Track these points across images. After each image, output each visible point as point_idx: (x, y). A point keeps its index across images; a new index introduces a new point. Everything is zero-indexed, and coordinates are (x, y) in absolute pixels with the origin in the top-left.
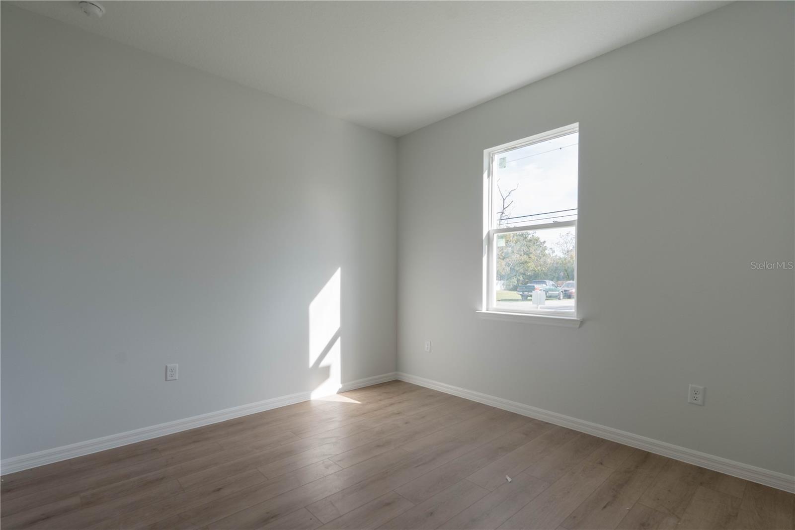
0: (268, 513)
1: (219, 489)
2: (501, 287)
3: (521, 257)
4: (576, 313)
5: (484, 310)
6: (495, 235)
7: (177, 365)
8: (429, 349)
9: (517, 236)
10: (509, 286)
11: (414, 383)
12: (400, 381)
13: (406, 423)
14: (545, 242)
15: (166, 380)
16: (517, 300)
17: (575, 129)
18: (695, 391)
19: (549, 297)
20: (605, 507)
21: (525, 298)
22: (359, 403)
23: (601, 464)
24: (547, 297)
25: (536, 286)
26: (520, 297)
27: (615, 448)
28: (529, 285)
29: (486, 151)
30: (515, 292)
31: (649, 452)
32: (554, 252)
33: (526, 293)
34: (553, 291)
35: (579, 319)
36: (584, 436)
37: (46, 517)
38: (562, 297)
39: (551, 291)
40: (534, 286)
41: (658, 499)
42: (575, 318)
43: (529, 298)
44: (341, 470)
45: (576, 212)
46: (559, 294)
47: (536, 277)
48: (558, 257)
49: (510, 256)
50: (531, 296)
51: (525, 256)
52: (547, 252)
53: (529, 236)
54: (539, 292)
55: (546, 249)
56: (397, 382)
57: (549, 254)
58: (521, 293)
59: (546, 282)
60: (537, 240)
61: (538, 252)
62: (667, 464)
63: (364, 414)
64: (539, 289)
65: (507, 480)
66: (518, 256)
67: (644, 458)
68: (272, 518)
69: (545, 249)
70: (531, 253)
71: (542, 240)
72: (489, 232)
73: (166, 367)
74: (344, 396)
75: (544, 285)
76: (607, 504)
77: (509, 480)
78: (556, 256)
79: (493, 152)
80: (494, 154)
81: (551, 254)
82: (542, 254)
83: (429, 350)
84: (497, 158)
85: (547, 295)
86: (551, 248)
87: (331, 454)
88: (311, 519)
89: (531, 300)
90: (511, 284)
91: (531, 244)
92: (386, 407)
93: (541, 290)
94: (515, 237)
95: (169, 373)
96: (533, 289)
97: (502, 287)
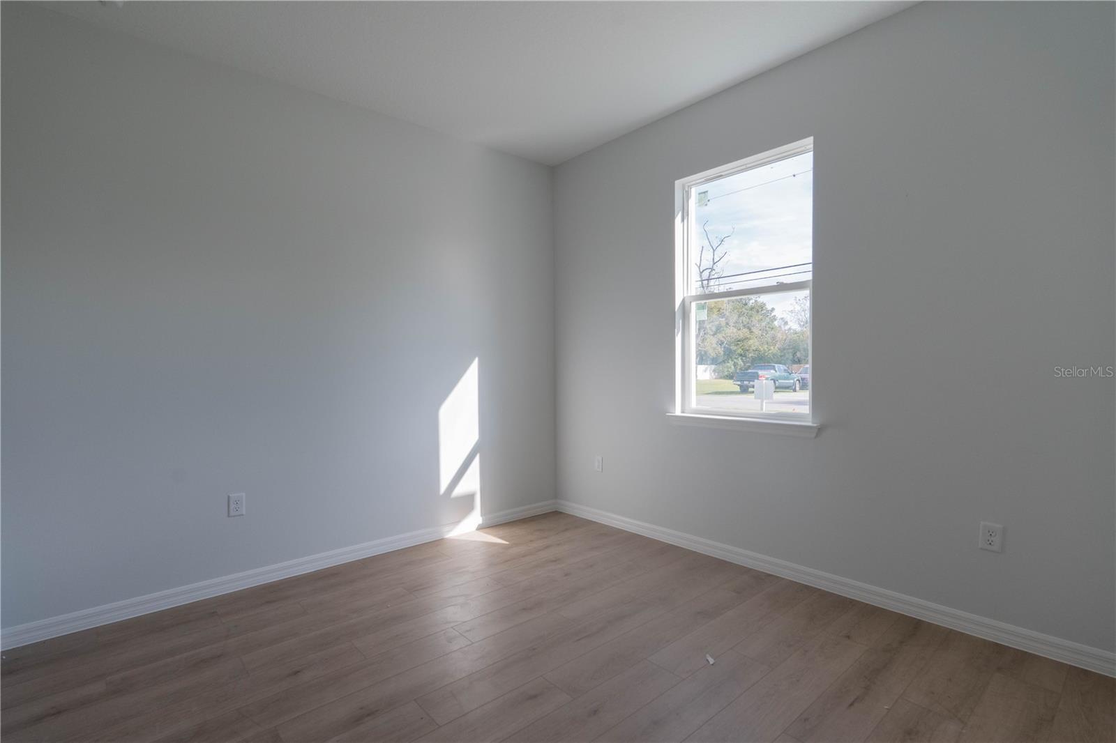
0: (362, 708)
1: (296, 673)
2: (711, 374)
3: (739, 332)
4: (811, 416)
5: (678, 412)
6: (694, 305)
7: (244, 494)
8: (601, 467)
9: (733, 302)
10: (723, 372)
11: (581, 516)
12: (561, 513)
13: (566, 575)
14: (773, 309)
15: (229, 516)
16: (732, 393)
17: (808, 147)
18: (989, 532)
19: (779, 388)
20: (852, 704)
21: (744, 390)
22: (507, 543)
23: (848, 637)
24: (776, 388)
25: (760, 373)
26: (738, 389)
27: (871, 613)
28: (750, 371)
29: (678, 183)
30: (731, 381)
31: (920, 620)
32: (786, 323)
33: (746, 383)
34: (784, 380)
35: (815, 425)
36: (823, 595)
37: (57, 712)
38: (797, 388)
39: (782, 379)
40: (757, 373)
41: (933, 693)
42: (810, 424)
43: (750, 390)
44: (470, 645)
45: (810, 267)
46: (794, 384)
47: (762, 360)
48: (792, 331)
49: (723, 330)
50: (753, 387)
51: (746, 330)
52: (776, 323)
53: (751, 302)
54: (764, 381)
55: (775, 320)
56: (556, 515)
57: (780, 327)
58: (739, 383)
59: (774, 366)
60: (762, 306)
61: (764, 324)
62: (947, 638)
63: (507, 561)
64: (765, 377)
65: (707, 660)
66: (735, 330)
67: (913, 628)
68: (369, 715)
69: (774, 318)
70: (753, 326)
71: (769, 307)
72: (683, 300)
73: (229, 497)
74: (486, 533)
75: (772, 371)
76: (856, 699)
77: (711, 661)
78: (790, 329)
79: (689, 184)
80: (690, 187)
81: (782, 326)
82: (769, 327)
83: (601, 470)
84: (694, 192)
85: (777, 385)
86: (782, 319)
87: (457, 622)
88: (422, 718)
89: (753, 392)
90: (726, 370)
91: (754, 312)
92: (540, 550)
93: (767, 379)
94: (731, 303)
95: (232, 506)
96: (756, 376)
97: (713, 374)
